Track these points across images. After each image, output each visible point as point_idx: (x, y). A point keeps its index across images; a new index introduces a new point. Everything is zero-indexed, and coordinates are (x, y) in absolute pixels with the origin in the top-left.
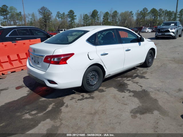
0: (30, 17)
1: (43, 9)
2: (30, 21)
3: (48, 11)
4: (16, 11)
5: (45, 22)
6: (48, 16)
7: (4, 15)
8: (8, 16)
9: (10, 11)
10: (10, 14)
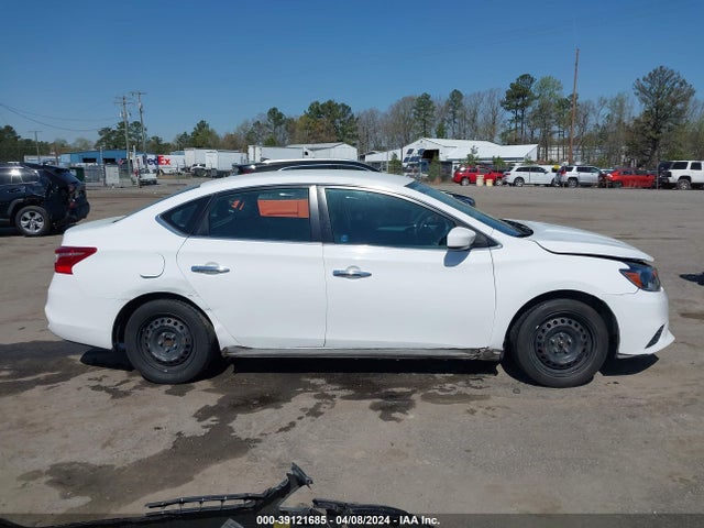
0: (606, 111)
1: (659, 76)
2: (600, 124)
3: (677, 85)
4: (557, 92)
5: (654, 127)
6: (674, 103)
7: (517, 107)
8: (529, 109)
9: (537, 94)
10: (536, 103)
